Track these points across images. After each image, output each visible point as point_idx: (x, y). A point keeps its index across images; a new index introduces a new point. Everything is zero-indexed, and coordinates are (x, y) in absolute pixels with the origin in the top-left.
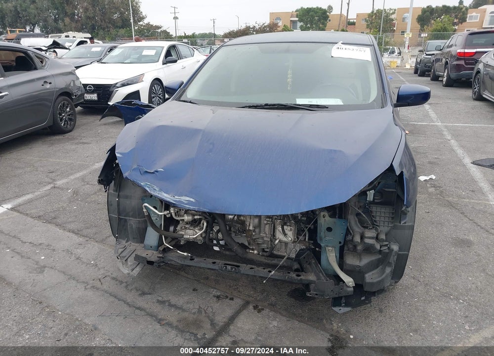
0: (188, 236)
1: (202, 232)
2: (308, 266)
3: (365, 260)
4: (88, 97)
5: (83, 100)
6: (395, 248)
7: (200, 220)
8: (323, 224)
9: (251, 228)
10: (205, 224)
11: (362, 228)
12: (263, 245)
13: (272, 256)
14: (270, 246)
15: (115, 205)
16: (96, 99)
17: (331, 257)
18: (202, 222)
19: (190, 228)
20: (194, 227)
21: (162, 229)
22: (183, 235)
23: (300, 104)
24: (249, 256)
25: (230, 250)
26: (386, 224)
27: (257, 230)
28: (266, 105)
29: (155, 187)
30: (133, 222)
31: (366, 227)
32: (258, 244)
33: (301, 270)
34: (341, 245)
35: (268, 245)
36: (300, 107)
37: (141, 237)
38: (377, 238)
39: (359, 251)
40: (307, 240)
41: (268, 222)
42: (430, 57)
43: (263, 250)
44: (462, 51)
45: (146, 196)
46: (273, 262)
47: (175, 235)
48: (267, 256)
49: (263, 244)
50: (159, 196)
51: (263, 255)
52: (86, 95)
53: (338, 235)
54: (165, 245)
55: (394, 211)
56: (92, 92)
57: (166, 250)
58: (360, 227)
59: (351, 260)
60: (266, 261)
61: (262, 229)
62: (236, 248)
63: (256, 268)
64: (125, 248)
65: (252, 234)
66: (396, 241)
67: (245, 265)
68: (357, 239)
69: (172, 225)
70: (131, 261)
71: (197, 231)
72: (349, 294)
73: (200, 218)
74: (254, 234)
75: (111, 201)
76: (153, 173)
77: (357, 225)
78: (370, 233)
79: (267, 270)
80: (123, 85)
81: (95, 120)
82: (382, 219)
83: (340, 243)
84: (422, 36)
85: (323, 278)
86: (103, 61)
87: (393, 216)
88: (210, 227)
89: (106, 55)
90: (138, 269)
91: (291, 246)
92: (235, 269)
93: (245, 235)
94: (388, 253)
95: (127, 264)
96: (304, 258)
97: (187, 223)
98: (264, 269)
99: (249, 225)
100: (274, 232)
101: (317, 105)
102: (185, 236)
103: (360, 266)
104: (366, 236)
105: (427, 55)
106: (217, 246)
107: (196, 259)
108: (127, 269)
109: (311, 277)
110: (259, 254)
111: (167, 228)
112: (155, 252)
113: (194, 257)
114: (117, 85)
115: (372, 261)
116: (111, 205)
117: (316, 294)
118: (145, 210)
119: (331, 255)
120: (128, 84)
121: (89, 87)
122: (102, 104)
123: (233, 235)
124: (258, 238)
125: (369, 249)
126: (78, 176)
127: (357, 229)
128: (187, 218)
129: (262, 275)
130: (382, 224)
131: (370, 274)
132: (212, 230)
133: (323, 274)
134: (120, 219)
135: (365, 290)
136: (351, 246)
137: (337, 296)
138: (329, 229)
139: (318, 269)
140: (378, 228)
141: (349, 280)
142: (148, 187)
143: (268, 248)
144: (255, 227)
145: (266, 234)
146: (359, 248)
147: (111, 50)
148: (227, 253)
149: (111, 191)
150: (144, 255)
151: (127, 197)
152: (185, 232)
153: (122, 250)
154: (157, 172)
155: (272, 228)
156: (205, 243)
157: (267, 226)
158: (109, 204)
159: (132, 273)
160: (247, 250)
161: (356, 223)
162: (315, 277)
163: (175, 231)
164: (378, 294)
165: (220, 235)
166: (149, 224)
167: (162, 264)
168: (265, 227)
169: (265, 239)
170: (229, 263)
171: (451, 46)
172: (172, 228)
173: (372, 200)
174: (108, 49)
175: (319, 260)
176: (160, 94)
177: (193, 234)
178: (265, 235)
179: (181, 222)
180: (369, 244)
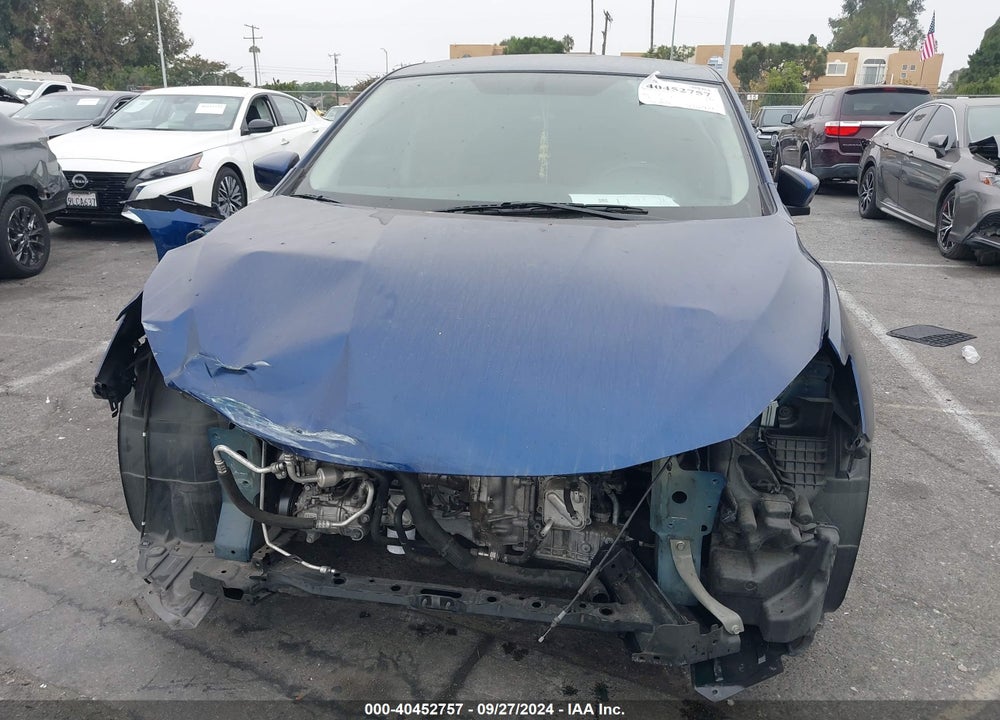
0: (328, 524)
1: (362, 511)
2: (625, 586)
3: (767, 568)
4: (75, 199)
5: (63, 206)
6: (832, 535)
7: (357, 482)
8: (664, 484)
9: (484, 498)
10: (371, 492)
11: (755, 492)
12: (510, 538)
13: (535, 563)
14: (526, 538)
15: (138, 449)
16: (94, 204)
17: (682, 563)
18: (362, 487)
19: (332, 502)
20: (342, 500)
21: (261, 508)
22: (314, 521)
23: (585, 204)
24: (480, 567)
25: (432, 553)
26: (809, 481)
27: (497, 503)
28: (506, 205)
29: (249, 409)
30: (185, 491)
31: (763, 490)
32: (499, 534)
33: (608, 597)
34: (707, 533)
35: (521, 535)
36: (584, 210)
37: (206, 527)
38: (794, 516)
39: (753, 549)
40: (615, 521)
41: (524, 482)
42: (769, 137)
43: (509, 550)
44: (834, 124)
45: (217, 425)
46: (540, 578)
47: (292, 521)
48: (521, 565)
49: (511, 534)
50: (261, 430)
51: (510, 563)
52: (70, 195)
53: (700, 511)
54: (268, 548)
55: (825, 450)
56: (86, 189)
57: (272, 559)
58: (750, 489)
59: (733, 571)
60: (522, 577)
61: (509, 498)
62: (447, 547)
63: (502, 598)
64: (165, 556)
65: (486, 512)
66: (833, 521)
67: (472, 591)
68: (749, 518)
69: (285, 496)
70: (182, 588)
71: (350, 510)
72: (731, 652)
73: (355, 478)
74: (490, 511)
75: (127, 440)
76: (241, 372)
77: (743, 486)
78: (777, 504)
79: (529, 602)
80: (156, 176)
81: (93, 250)
82: (800, 469)
83: (704, 528)
84: (749, 98)
85: (669, 617)
86: (106, 125)
87: (824, 461)
88: (381, 498)
89: (110, 114)
90: (201, 610)
91: (578, 537)
92: (452, 604)
93: (469, 514)
94: (816, 548)
95: (171, 596)
96: (613, 566)
97: (323, 491)
98: (522, 599)
99: (480, 491)
100: (536, 505)
101: (623, 207)
102: (320, 525)
103: (754, 584)
104: (771, 510)
105: (763, 133)
106: (400, 545)
107: (349, 581)
108: (173, 609)
109: (639, 615)
110: (500, 560)
111: (271, 506)
112: (242, 565)
113: (344, 575)
114: (143, 176)
115: (780, 570)
116: (129, 448)
117: (656, 658)
118: (218, 462)
119: (682, 557)
120: (167, 174)
121: (78, 178)
122: (108, 216)
123: (437, 514)
124: (499, 522)
125: (775, 543)
126: (63, 368)
127: (742, 493)
128: (323, 478)
129: (520, 616)
130: (800, 481)
131: (775, 599)
132: (387, 505)
133: (667, 607)
134: (151, 484)
135: (767, 638)
136: (730, 536)
137: (704, 658)
138: (680, 497)
139: (653, 593)
140: (792, 488)
141: (730, 618)
142: (229, 408)
143: (521, 544)
144: (492, 495)
145: (519, 511)
146: (754, 540)
147: (121, 103)
148: (425, 560)
149: (128, 414)
150: (215, 574)
151: (168, 428)
152: (318, 514)
153: (158, 560)
154: (253, 368)
155: (532, 495)
156: (368, 538)
157: (521, 492)
158: (122, 447)
159: (185, 621)
160: (473, 552)
161: (741, 480)
162: (646, 613)
163: (292, 510)
164: (794, 648)
165: (406, 518)
166: (226, 495)
167: (262, 595)
168: (515, 494)
169: (516, 522)
170: (434, 586)
171: (812, 116)
172: (284, 504)
173: (772, 423)
174: (115, 103)
175: (652, 571)
176: (235, 197)
177: (341, 517)
178: (515, 514)
179: (307, 488)
180: (776, 529)
